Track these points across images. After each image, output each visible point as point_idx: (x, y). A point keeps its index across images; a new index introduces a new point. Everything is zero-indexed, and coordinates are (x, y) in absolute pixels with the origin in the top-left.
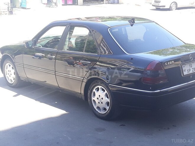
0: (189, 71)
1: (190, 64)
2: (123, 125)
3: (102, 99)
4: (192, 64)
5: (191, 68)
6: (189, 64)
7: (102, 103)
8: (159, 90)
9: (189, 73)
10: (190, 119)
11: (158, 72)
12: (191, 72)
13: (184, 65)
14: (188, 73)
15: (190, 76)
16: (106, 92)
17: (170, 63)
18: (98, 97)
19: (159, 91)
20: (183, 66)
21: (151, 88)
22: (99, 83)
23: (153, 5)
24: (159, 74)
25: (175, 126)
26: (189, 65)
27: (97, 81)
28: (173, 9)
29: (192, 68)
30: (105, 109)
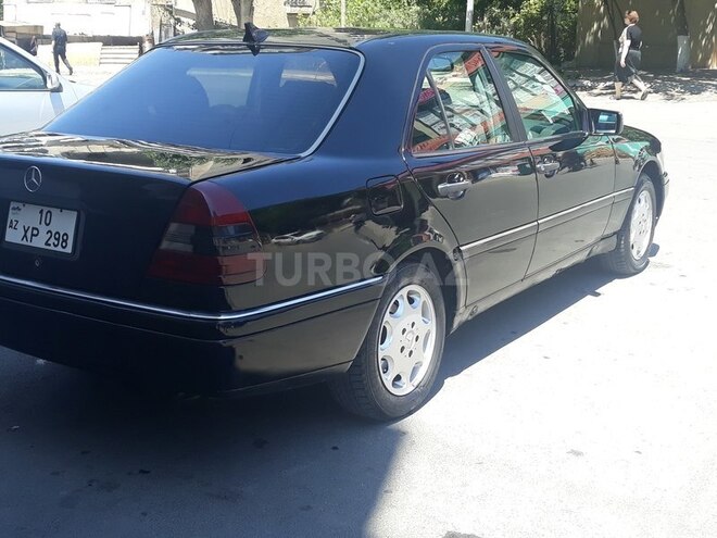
0: (29, 234)
1: (46, 209)
4: (55, 212)
5: (43, 229)
6: (41, 208)
9: (29, 244)
12: (39, 242)
13: (20, 205)
14: (24, 242)
20: (12, 205)
26: (41, 212)
29: (49, 228)
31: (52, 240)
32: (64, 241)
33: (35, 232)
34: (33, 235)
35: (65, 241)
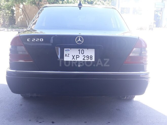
0: (75, 57)
1: (81, 50)
4: (85, 50)
19: (15, 71)
20: (65, 49)
29: (84, 55)
31: (86, 58)
32: (90, 58)
33: (78, 57)
34: (77, 57)
35: (92, 58)
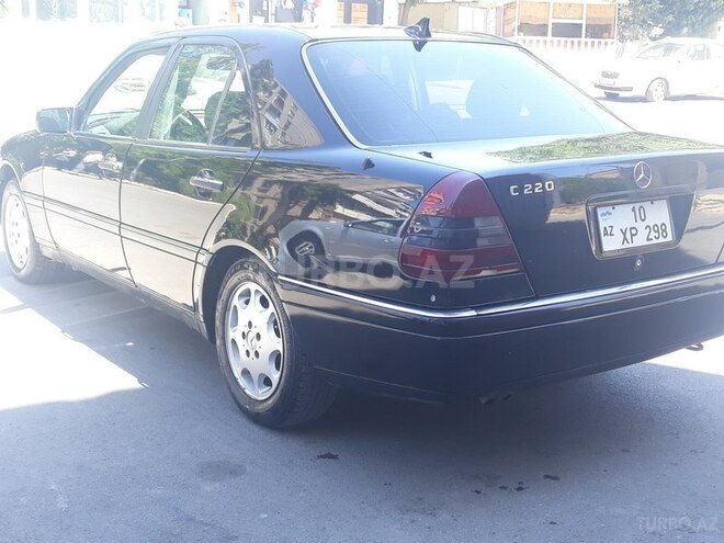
0: (628, 236)
2: (330, 456)
3: (258, 336)
4: (646, 205)
5: (640, 226)
6: (632, 206)
7: (257, 354)
8: (472, 309)
9: (631, 245)
10: (627, 451)
11: (473, 225)
12: (640, 241)
13: (609, 209)
14: (626, 246)
15: (632, 260)
16: (271, 309)
17: (534, 187)
18: (246, 330)
19: (473, 313)
20: (600, 211)
21: (433, 299)
22: (251, 269)
23: (597, 86)
24: (477, 234)
25: (556, 478)
26: (633, 210)
27: (243, 263)
28: (655, 98)
29: (646, 223)
30: (267, 382)
31: (652, 234)
32: (663, 231)
33: (634, 232)
34: (632, 235)
